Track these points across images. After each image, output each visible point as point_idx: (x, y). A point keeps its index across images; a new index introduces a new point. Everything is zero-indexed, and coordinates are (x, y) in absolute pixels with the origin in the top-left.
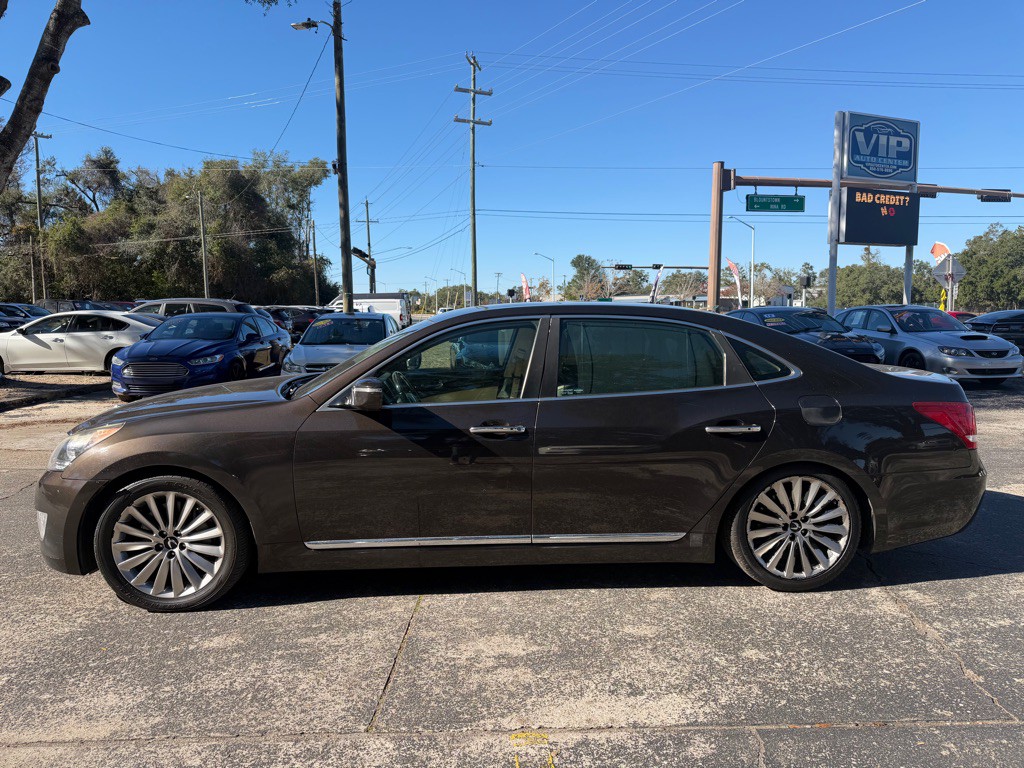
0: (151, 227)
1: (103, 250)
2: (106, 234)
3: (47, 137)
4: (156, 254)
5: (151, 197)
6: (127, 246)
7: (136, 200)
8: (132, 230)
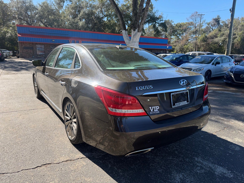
0: (223, 34)
1: (210, 41)
2: (212, 37)
3: (204, 15)
4: (223, 41)
5: (226, 27)
6: (216, 40)
7: (222, 28)
8: (218, 36)
